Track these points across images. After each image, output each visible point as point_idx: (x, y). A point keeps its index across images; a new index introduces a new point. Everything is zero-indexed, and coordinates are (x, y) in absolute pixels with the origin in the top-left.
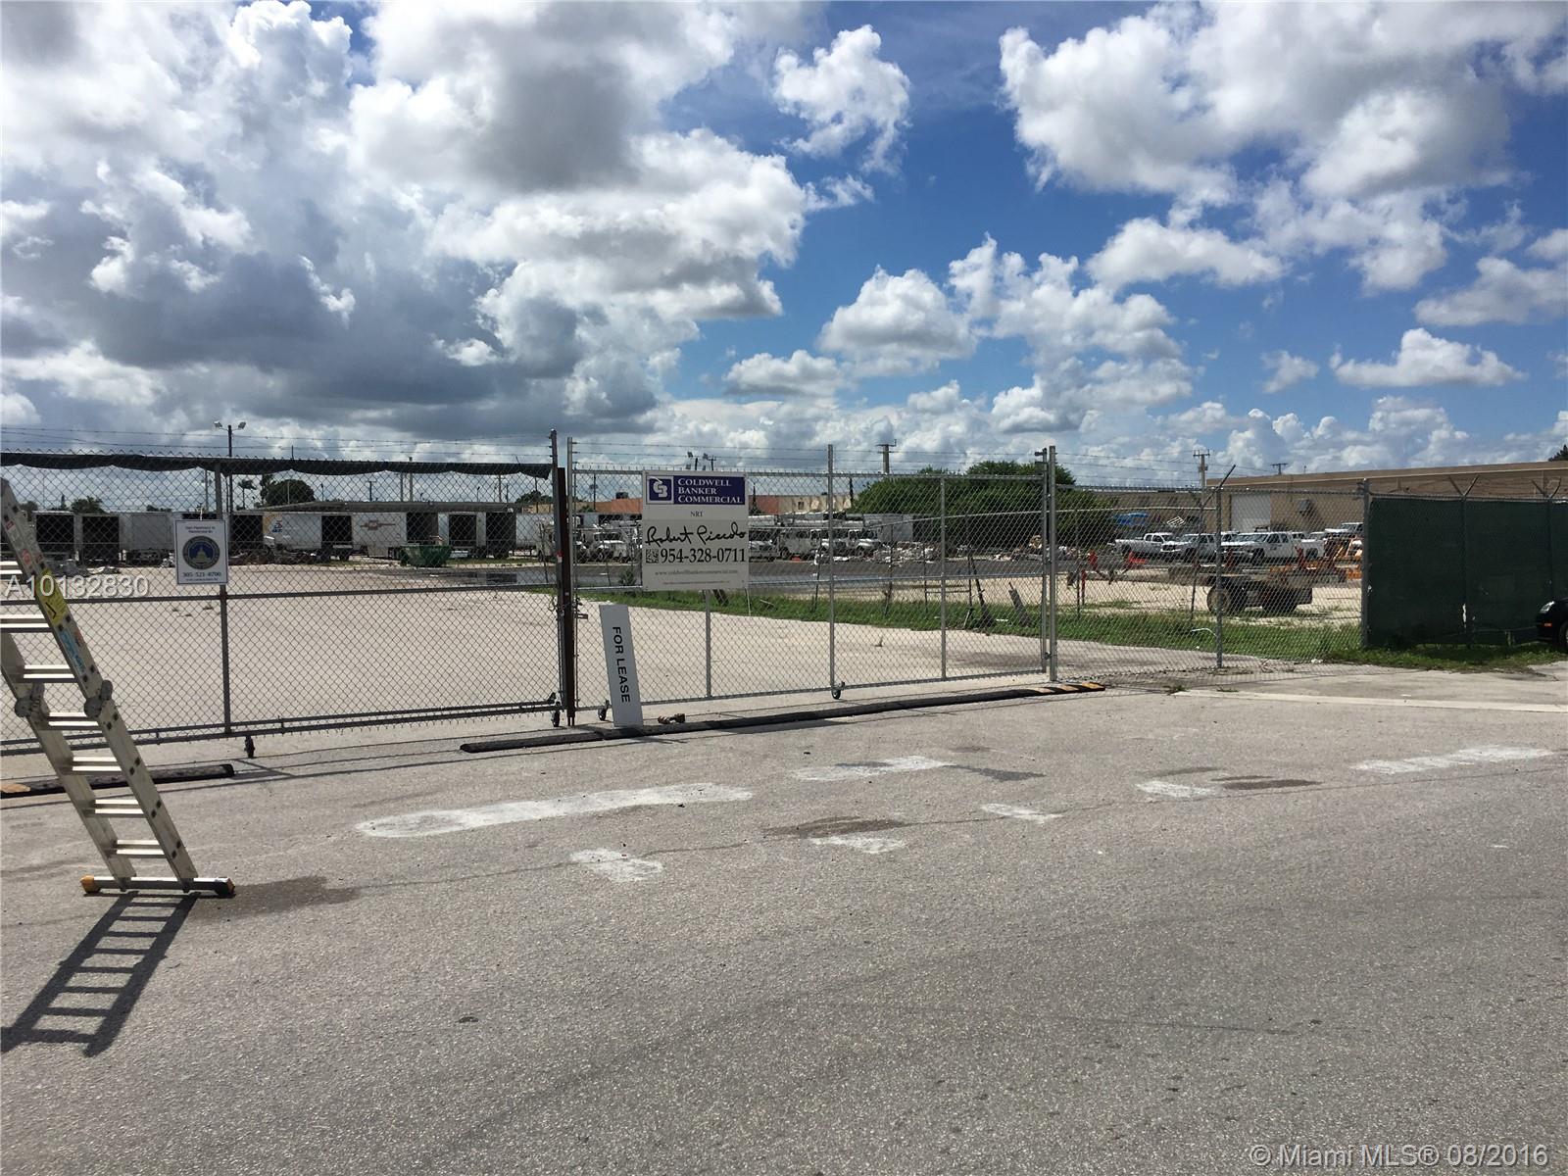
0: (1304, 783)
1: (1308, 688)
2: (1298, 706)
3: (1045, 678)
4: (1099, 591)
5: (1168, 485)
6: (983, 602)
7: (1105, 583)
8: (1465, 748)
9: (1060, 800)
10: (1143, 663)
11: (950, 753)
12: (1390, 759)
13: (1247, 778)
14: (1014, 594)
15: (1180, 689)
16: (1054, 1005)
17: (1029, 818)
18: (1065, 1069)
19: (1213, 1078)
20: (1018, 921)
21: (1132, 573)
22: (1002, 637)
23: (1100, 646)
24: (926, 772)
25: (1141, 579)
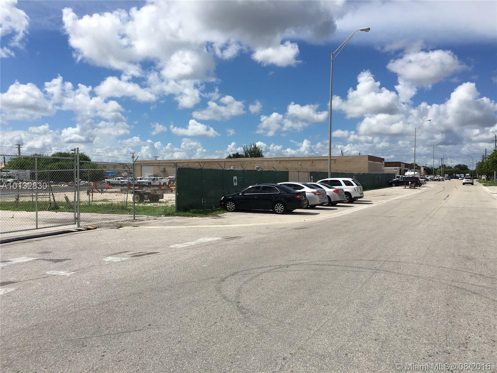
0: (155, 253)
1: (160, 224)
2: (156, 230)
3: (76, 226)
4: (98, 196)
5: (123, 162)
6: (54, 200)
7: (100, 193)
8: (200, 238)
9: (76, 267)
10: (110, 219)
11: (36, 254)
12: (180, 243)
13: (139, 253)
14: (66, 198)
15: (121, 227)
16: (65, 337)
17: (64, 274)
18: (66, 358)
19: (116, 350)
20: (56, 310)
21: (108, 190)
22: (62, 213)
23: (97, 214)
24: (26, 262)
25: (112, 192)
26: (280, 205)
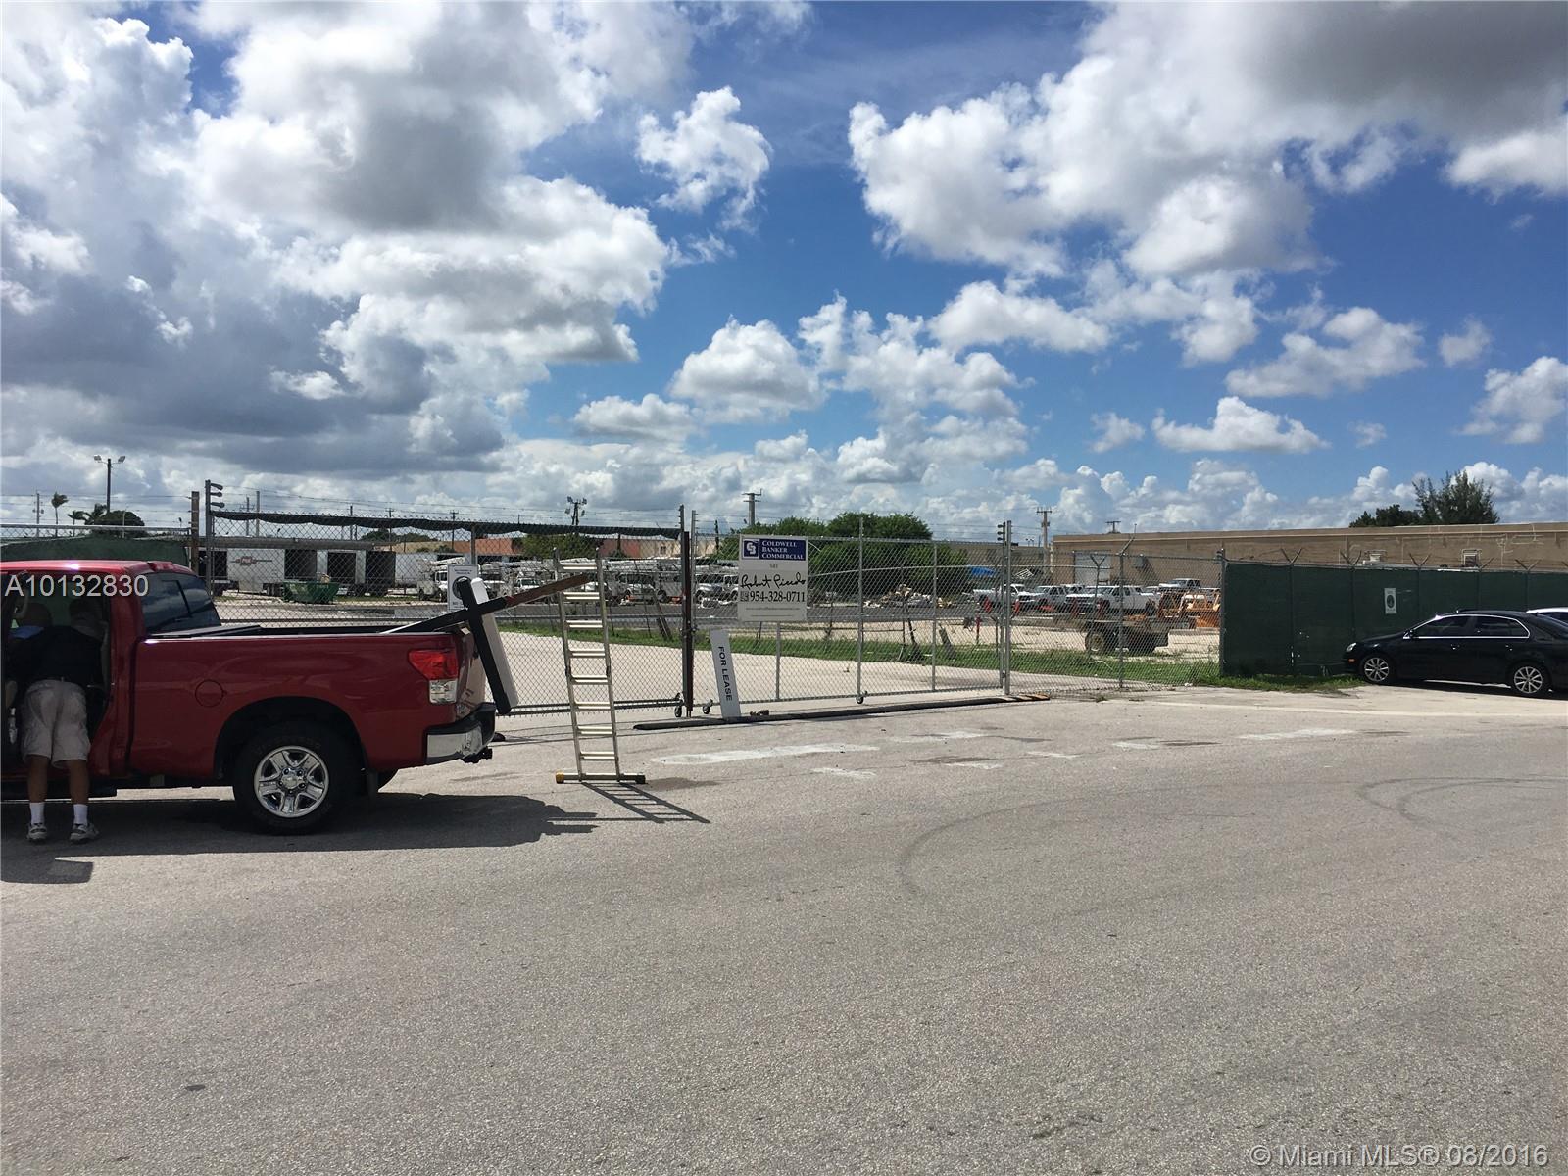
0: (1211, 743)
1: (1189, 700)
2: (1188, 709)
3: (1001, 692)
6: (913, 639)
8: (1302, 729)
13: (1177, 740)
15: (1103, 699)
26: (1530, 671)
